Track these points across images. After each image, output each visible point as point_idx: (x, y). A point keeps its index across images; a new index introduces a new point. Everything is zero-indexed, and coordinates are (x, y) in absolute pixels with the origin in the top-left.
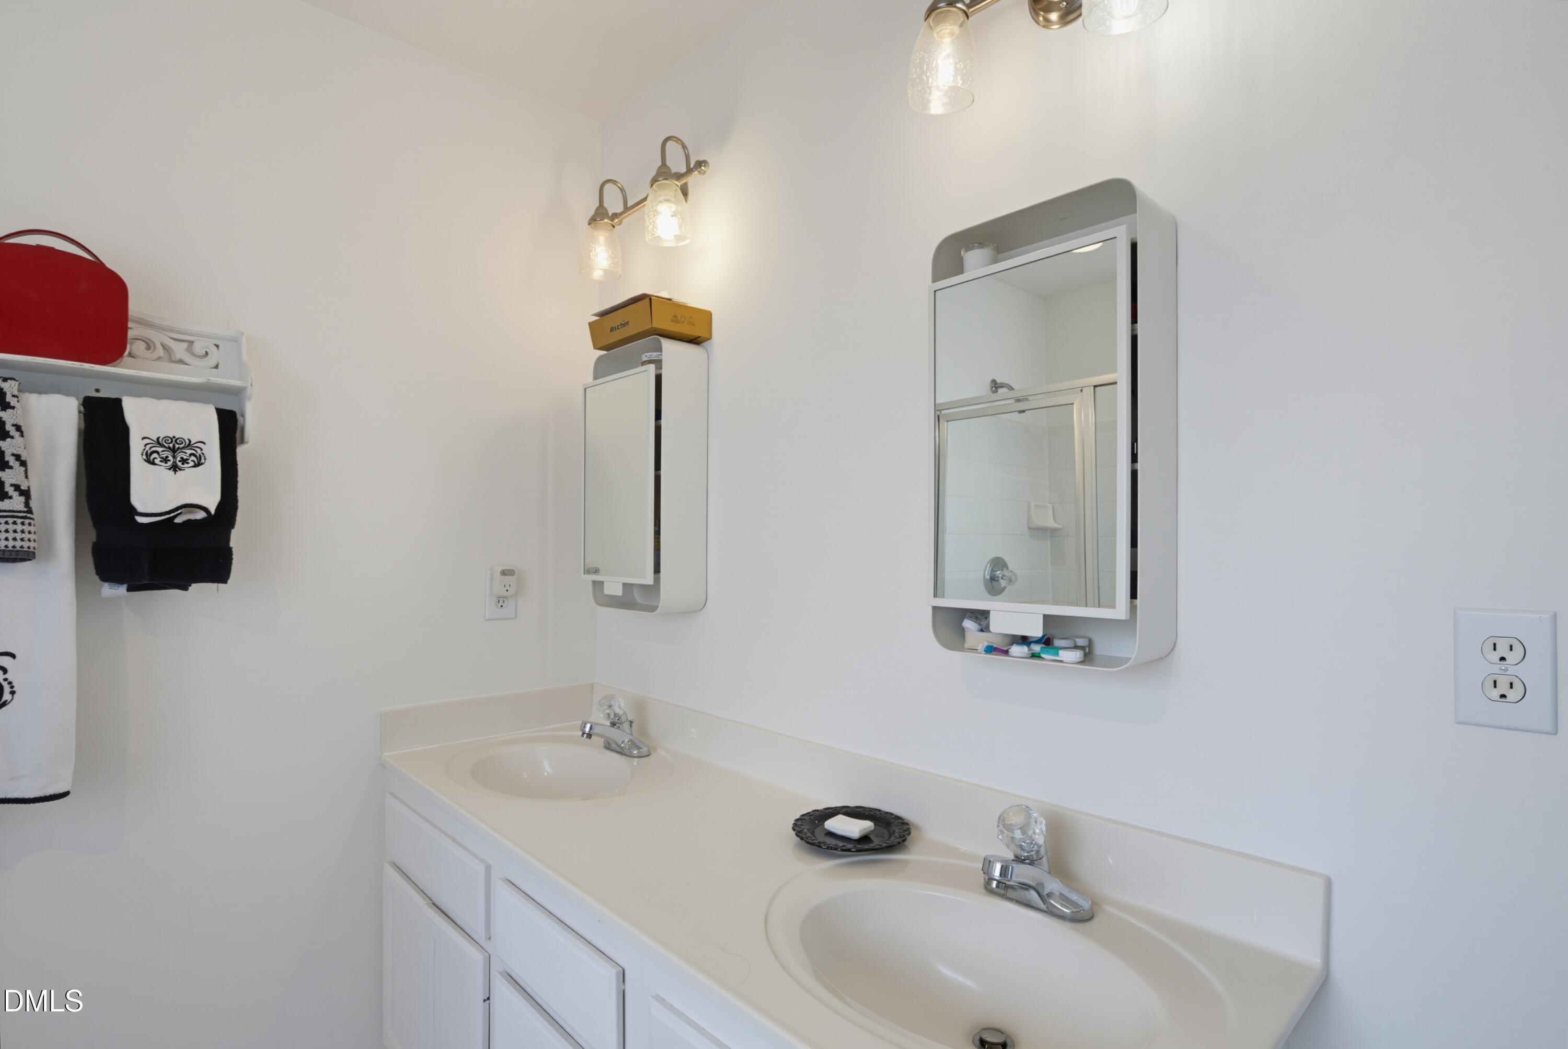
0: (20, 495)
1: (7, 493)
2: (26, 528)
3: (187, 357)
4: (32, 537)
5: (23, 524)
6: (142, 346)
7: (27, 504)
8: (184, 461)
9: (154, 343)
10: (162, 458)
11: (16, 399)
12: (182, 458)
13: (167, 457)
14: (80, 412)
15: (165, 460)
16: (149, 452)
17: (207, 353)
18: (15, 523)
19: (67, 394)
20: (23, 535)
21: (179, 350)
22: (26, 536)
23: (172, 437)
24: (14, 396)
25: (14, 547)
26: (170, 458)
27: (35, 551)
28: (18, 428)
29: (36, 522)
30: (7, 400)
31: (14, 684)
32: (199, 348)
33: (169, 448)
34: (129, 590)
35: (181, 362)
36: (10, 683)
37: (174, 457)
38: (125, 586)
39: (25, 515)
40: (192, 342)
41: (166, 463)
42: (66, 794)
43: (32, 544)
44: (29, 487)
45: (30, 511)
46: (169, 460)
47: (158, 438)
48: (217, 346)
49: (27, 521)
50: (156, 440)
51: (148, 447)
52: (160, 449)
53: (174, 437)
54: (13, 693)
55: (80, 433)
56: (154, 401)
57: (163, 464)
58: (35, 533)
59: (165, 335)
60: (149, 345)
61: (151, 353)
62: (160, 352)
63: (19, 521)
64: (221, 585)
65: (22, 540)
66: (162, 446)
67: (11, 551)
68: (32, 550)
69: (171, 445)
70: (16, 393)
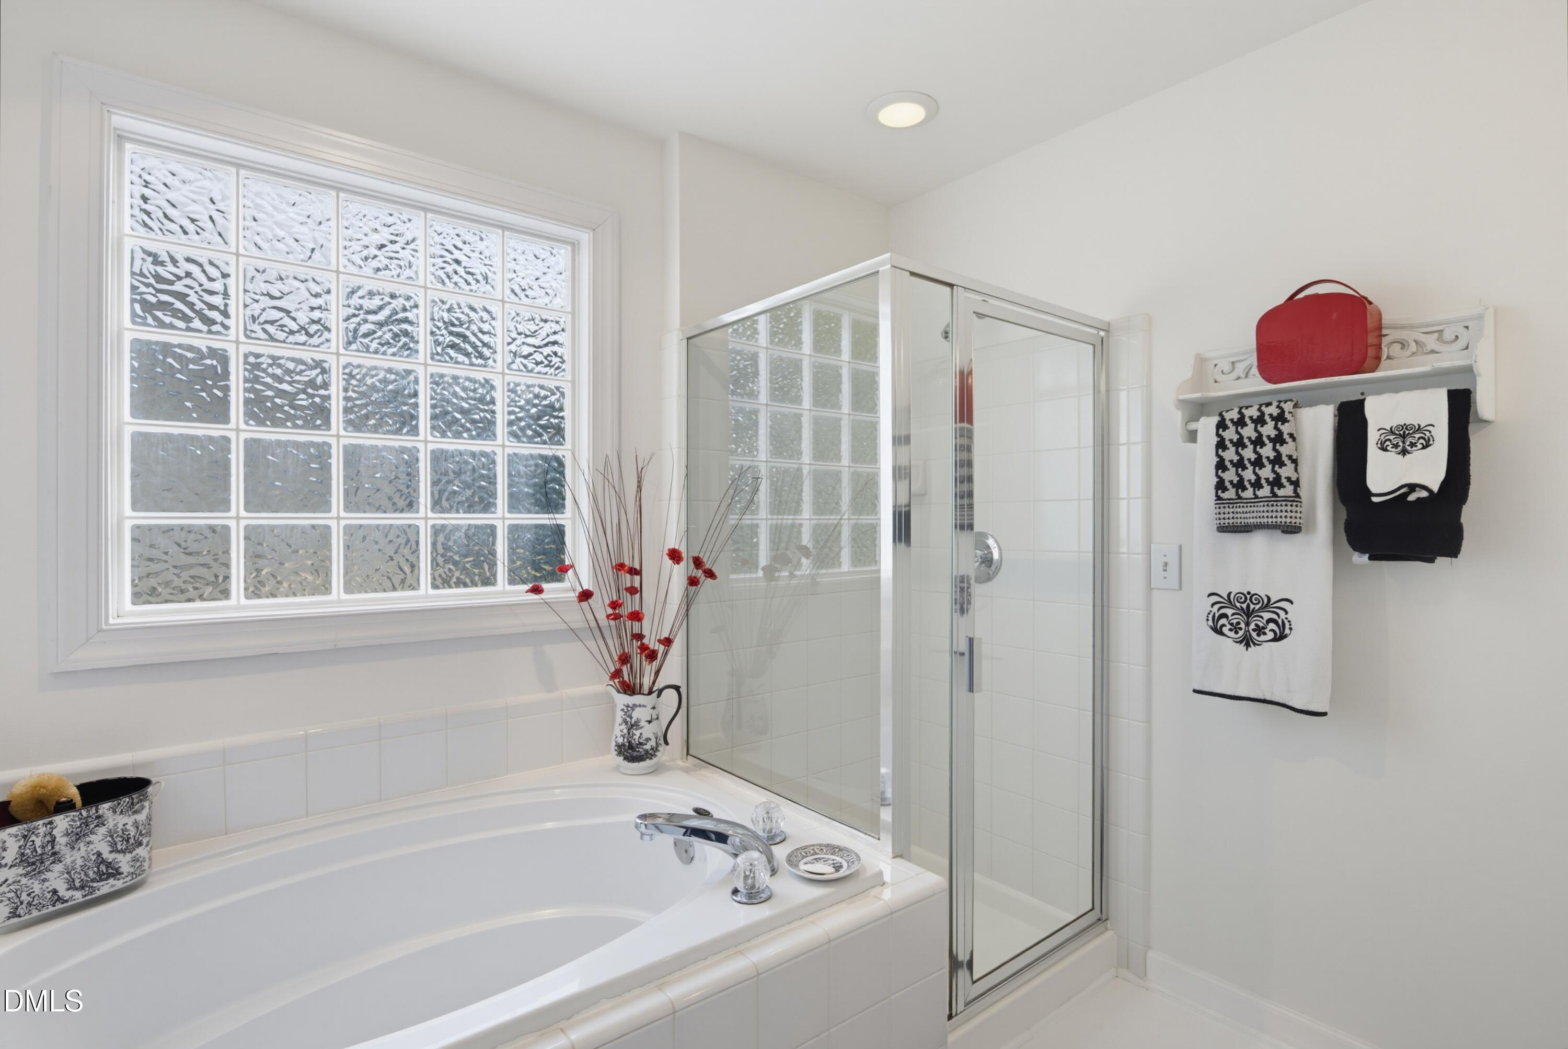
0: (1291, 485)
1: (1282, 483)
2: (1294, 509)
3: (1437, 347)
4: (1298, 515)
5: (1292, 506)
6: (1398, 346)
7: (1295, 491)
8: (1413, 445)
9: (1407, 342)
10: (1393, 444)
11: (1291, 415)
12: (1411, 442)
13: (1398, 443)
14: (1335, 416)
15: (1396, 446)
16: (1384, 440)
17: (1457, 337)
18: (1286, 505)
19: (1328, 404)
20: (1292, 514)
21: (1431, 342)
22: (1293, 515)
23: (1402, 424)
24: (1289, 413)
25: (1285, 523)
26: (1401, 444)
27: (1301, 526)
28: (1291, 435)
29: (1303, 505)
30: (1286, 416)
31: (1292, 623)
32: (1448, 335)
33: (1400, 435)
34: (1370, 559)
35: (1433, 352)
36: (1289, 621)
37: (1404, 442)
38: (1367, 555)
39: (1293, 499)
40: (1440, 332)
41: (1396, 449)
42: (1324, 714)
43: (1298, 521)
44: (1298, 479)
45: (1298, 496)
46: (1399, 446)
47: (1391, 428)
48: (1467, 327)
49: (1294, 504)
50: (1389, 429)
51: (1383, 436)
52: (1391, 437)
53: (1405, 424)
54: (1291, 629)
55: (1335, 430)
56: (1394, 394)
57: (1394, 450)
58: (1301, 512)
59: (1417, 331)
60: (1403, 345)
61: (1408, 349)
62: (1413, 347)
63: (1289, 504)
64: (1453, 559)
65: (1291, 517)
66: (1395, 434)
67: (1284, 525)
68: (1298, 524)
69: (1402, 432)
70: (1292, 410)
